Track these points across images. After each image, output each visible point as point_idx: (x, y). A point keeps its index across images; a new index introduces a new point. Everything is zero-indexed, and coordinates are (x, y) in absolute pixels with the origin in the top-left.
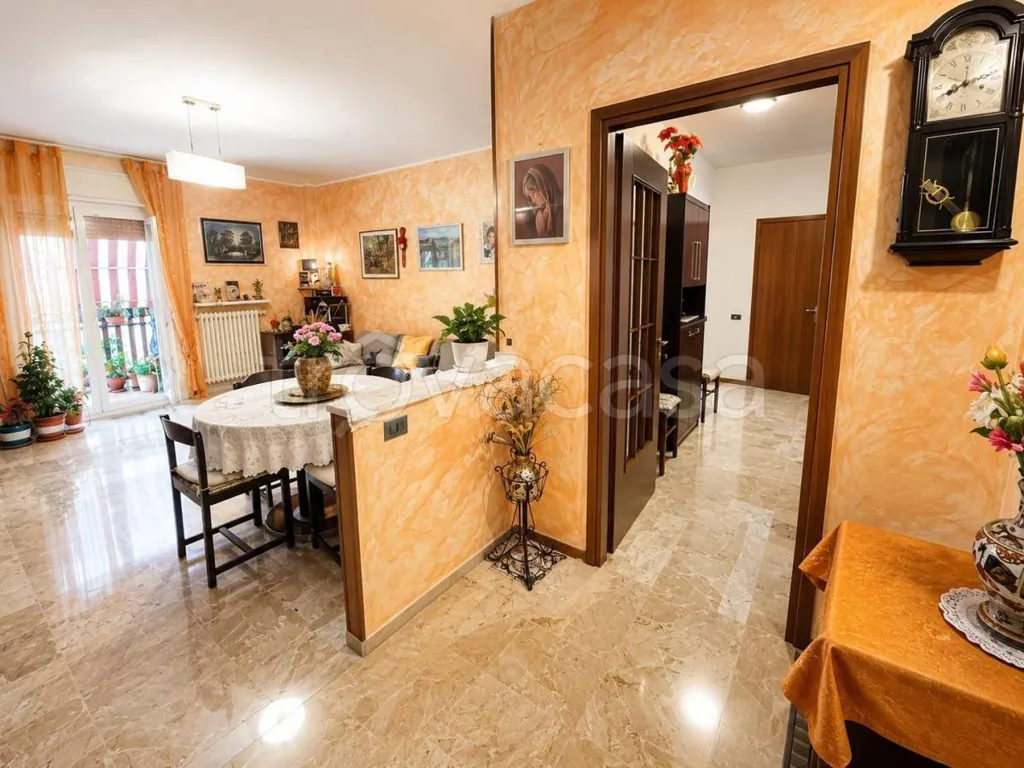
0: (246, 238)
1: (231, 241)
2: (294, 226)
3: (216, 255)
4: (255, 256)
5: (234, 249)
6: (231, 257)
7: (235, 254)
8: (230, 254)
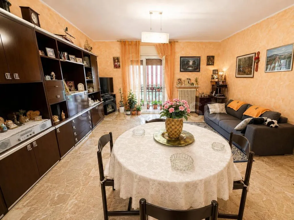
0: (194, 63)
1: (189, 64)
2: (213, 57)
3: (184, 69)
4: (197, 69)
5: (189, 67)
6: (189, 69)
7: (190, 68)
8: (188, 68)
